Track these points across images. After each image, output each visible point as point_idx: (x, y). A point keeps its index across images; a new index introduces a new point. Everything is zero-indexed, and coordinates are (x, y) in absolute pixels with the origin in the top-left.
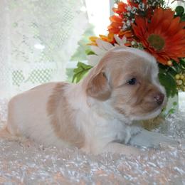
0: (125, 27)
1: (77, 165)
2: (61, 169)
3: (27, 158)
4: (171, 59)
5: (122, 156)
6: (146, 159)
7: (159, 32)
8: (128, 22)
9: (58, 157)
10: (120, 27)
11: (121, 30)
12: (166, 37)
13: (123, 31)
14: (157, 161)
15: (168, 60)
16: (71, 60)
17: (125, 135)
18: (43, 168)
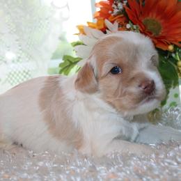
0: (116, 11)
1: (78, 170)
2: (61, 176)
3: (14, 167)
4: (172, 44)
5: (133, 155)
6: (162, 156)
7: (155, 15)
8: (119, 4)
9: (54, 163)
10: (110, 12)
11: (112, 15)
12: (162, 21)
13: (115, 16)
14: (177, 158)
15: (169, 45)
16: (53, 58)
17: (131, 131)
18: (37, 176)
